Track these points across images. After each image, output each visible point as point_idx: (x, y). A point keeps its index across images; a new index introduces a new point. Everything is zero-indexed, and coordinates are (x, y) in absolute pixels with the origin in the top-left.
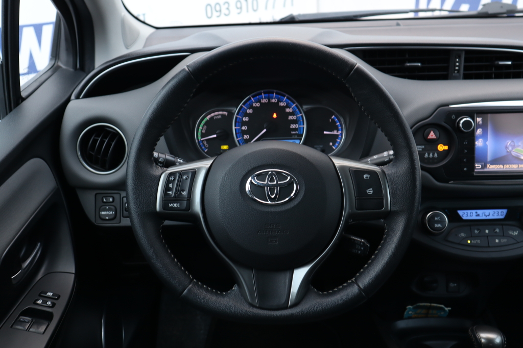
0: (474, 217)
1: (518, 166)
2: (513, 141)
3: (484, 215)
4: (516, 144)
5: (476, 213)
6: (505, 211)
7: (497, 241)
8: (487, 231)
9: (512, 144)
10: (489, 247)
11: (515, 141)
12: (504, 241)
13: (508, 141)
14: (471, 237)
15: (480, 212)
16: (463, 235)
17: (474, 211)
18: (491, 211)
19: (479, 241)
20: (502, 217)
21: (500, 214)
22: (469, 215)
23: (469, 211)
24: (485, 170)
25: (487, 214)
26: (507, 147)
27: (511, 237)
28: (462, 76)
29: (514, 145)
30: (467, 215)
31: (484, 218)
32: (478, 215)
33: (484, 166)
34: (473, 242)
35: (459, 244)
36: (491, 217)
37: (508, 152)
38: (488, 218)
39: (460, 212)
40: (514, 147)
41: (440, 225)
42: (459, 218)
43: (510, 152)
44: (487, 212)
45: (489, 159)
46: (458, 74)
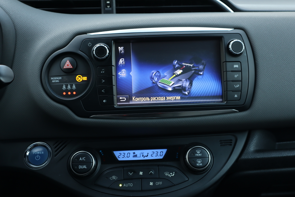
0: (131, 158)
1: (166, 98)
2: (158, 72)
3: (142, 155)
4: (162, 75)
5: (134, 153)
6: (165, 151)
7: (151, 184)
8: (141, 173)
9: (158, 74)
10: (142, 191)
11: (160, 71)
12: (159, 183)
13: (153, 71)
14: (124, 180)
15: (138, 152)
16: (114, 177)
17: (131, 152)
18: (150, 152)
19: (131, 185)
20: (161, 157)
21: (159, 154)
22: (126, 156)
23: (126, 152)
24: (131, 103)
25: (145, 154)
26: (152, 78)
27: (167, 179)
28: (115, 11)
29: (160, 76)
30: (123, 155)
31: (142, 158)
32: (136, 156)
33: (129, 99)
34: (124, 185)
35: (109, 188)
36: (149, 158)
37: (153, 83)
38: (146, 158)
39: (117, 153)
40: (159, 77)
41: (85, 167)
42: (114, 160)
43: (155, 83)
44: (145, 152)
45: (134, 91)
46: (111, 9)
